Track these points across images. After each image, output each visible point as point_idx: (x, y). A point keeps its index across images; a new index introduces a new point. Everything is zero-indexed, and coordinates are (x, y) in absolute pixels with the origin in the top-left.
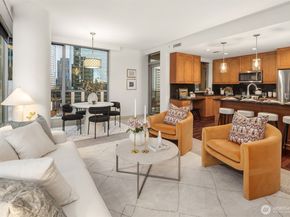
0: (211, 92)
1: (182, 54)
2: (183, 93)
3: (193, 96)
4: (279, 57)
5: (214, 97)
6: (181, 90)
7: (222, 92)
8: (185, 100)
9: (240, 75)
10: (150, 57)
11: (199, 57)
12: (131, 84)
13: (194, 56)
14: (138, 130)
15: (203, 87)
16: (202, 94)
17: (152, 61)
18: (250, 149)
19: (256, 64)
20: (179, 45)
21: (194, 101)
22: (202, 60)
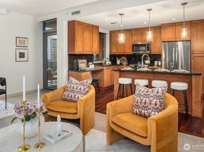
0: (109, 62)
1: (81, 23)
2: (82, 64)
3: (92, 67)
4: (162, 31)
5: (112, 68)
6: (80, 61)
7: (118, 62)
8: (85, 71)
9: (133, 45)
10: (45, 24)
11: (97, 27)
12: (22, 55)
13: (93, 25)
14: (28, 118)
15: (100, 57)
16: (101, 64)
17: (47, 29)
18: (157, 122)
19: (149, 36)
20: (78, 12)
21: (93, 72)
22: (101, 31)
